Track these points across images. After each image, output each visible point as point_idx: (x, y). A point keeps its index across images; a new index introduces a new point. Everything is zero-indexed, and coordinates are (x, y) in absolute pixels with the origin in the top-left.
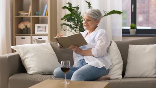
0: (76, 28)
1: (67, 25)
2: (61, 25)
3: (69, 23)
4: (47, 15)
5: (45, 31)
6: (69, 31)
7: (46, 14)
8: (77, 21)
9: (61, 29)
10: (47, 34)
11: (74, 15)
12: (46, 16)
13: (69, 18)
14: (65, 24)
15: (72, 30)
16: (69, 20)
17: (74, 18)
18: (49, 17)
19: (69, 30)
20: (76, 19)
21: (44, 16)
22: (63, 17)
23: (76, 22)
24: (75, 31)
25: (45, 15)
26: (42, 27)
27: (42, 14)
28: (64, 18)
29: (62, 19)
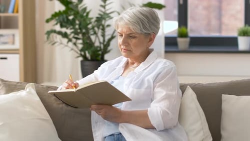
0: (77, 38)
1: (60, 33)
2: (46, 34)
3: (64, 30)
4: (17, 12)
5: (13, 43)
6: (62, 46)
7: (16, 10)
8: (80, 25)
9: (47, 41)
10: (17, 50)
11: (71, 12)
12: (15, 14)
13: (63, 19)
14: (55, 32)
15: (68, 42)
16: (64, 24)
17: (74, 20)
18: (20, 16)
19: (61, 43)
20: (77, 22)
21: (10, 14)
22: (49, 16)
23: (77, 27)
24: (75, 44)
25: (13, 12)
26: (8, 35)
27: (6, 10)
28: (52, 19)
29: (48, 21)
